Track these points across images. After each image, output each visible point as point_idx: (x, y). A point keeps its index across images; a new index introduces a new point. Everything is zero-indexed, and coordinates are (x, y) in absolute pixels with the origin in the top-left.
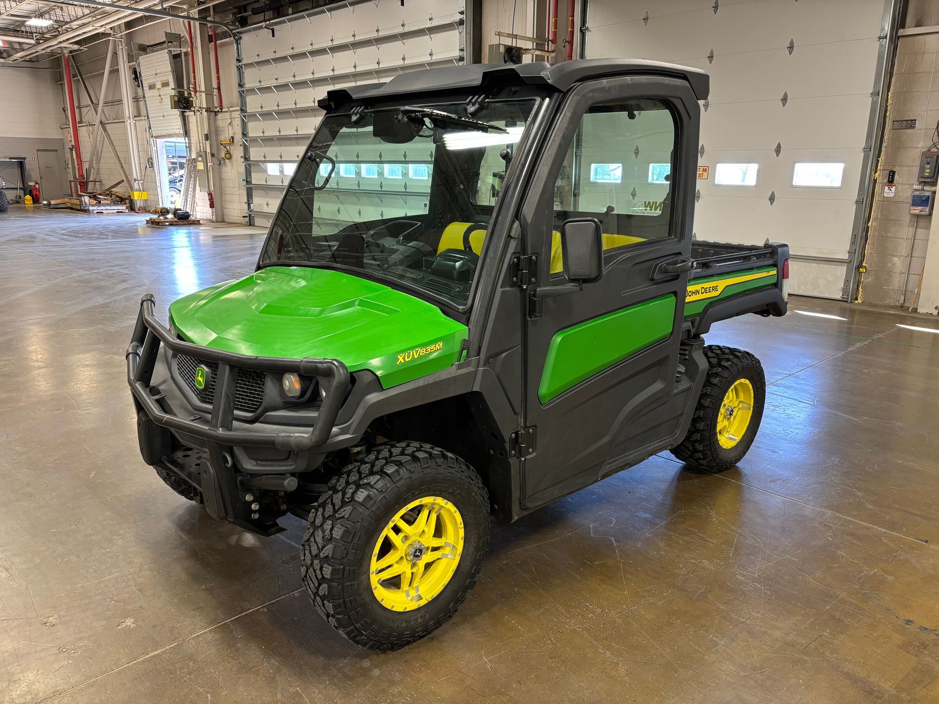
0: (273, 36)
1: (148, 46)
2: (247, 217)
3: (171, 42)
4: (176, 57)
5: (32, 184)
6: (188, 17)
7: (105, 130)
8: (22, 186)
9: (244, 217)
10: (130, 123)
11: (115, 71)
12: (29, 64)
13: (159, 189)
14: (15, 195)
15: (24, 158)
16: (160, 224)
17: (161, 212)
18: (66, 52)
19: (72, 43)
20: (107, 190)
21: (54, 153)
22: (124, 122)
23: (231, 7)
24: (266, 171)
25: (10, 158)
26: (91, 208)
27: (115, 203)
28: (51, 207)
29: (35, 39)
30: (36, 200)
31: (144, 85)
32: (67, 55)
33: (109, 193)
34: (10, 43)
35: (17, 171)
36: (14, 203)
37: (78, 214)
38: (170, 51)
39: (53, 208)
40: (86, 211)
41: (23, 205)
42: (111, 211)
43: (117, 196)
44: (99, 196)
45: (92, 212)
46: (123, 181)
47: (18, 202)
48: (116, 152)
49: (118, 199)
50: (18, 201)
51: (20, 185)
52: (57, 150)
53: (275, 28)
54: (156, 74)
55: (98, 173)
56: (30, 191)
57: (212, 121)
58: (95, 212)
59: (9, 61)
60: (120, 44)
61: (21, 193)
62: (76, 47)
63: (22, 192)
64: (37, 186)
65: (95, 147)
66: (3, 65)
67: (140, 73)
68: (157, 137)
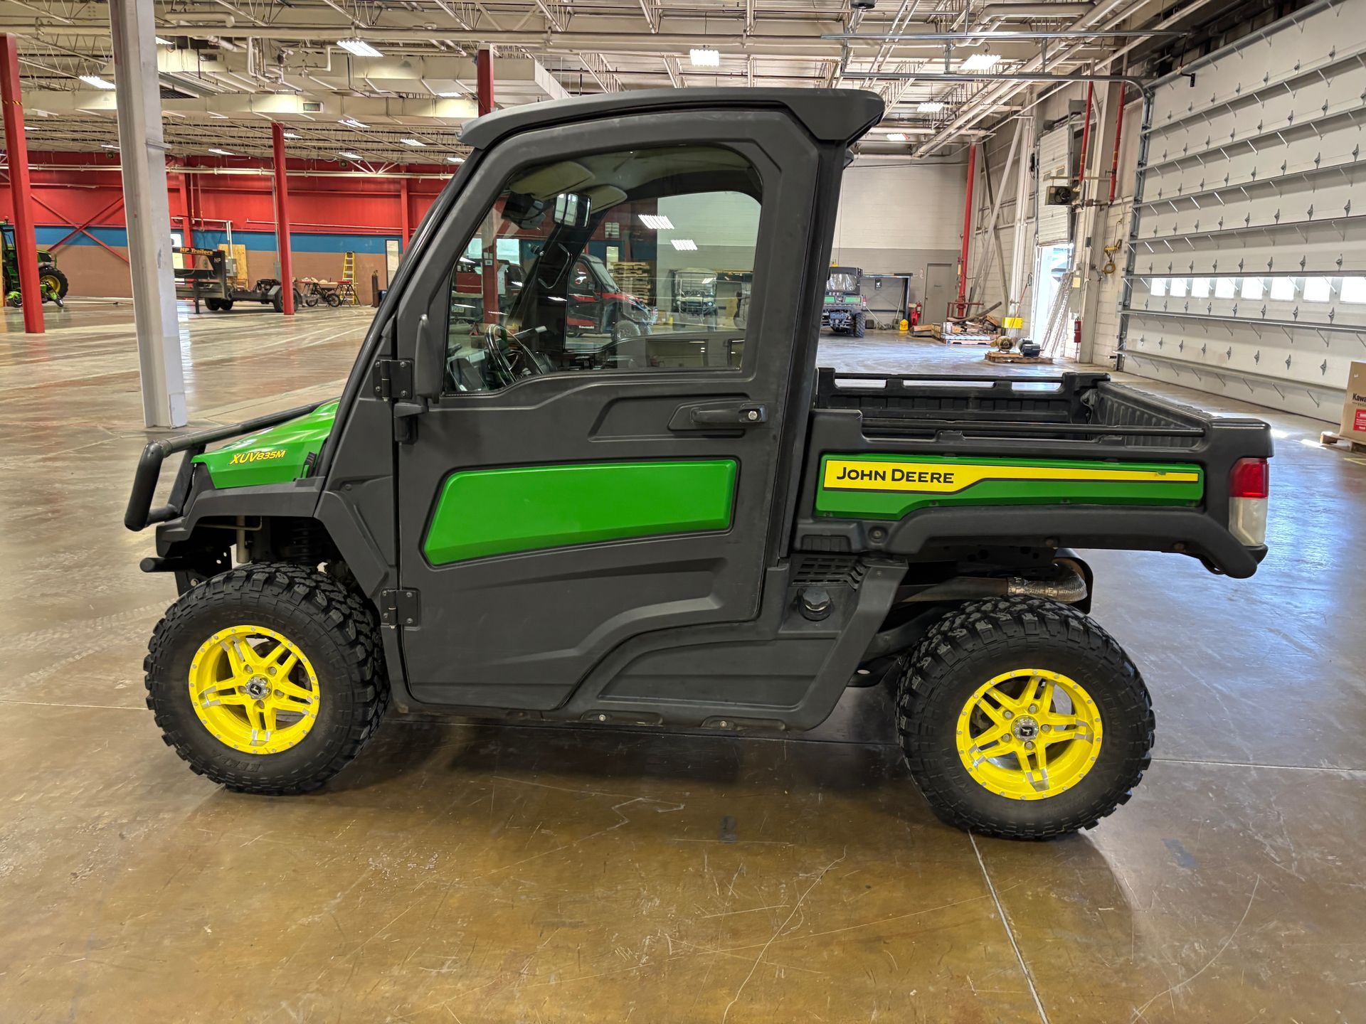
0: (1192, 85)
1: (1054, 122)
2: (1115, 357)
3: (1079, 113)
4: (1078, 135)
5: (914, 306)
6: (1093, 76)
7: (997, 237)
8: (902, 309)
9: (1111, 357)
10: (1020, 227)
11: (1016, 162)
12: (935, 159)
13: (1033, 314)
14: (892, 318)
15: (910, 275)
16: (996, 360)
17: (1002, 344)
18: (974, 140)
19: (970, 128)
20: (980, 315)
21: (946, 268)
22: (1013, 226)
23: (1147, 52)
24: (1149, 290)
25: (896, 275)
26: (947, 337)
27: (985, 331)
28: (914, 334)
29: (933, 127)
30: (911, 324)
31: (1040, 175)
32: (974, 144)
33: (982, 319)
34: (918, 135)
35: (900, 290)
36: (889, 329)
37: (931, 345)
38: (1072, 126)
39: (915, 336)
40: (942, 340)
41: (896, 332)
42: (971, 342)
43: (992, 324)
44: (967, 323)
45: (949, 342)
46: (1000, 303)
47: (893, 328)
48: (1003, 265)
49: (990, 327)
50: (894, 326)
51: (900, 307)
52: (950, 265)
53: (1196, 72)
54: (1053, 159)
55: (983, 294)
56: (909, 315)
57: (1102, 220)
58: (952, 342)
59: (915, 157)
60: (1028, 123)
61: (898, 316)
62: (982, 133)
63: (901, 315)
64: (919, 309)
65: (985, 258)
66: (911, 163)
67: (1038, 160)
68: (1043, 244)
